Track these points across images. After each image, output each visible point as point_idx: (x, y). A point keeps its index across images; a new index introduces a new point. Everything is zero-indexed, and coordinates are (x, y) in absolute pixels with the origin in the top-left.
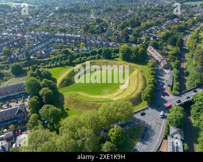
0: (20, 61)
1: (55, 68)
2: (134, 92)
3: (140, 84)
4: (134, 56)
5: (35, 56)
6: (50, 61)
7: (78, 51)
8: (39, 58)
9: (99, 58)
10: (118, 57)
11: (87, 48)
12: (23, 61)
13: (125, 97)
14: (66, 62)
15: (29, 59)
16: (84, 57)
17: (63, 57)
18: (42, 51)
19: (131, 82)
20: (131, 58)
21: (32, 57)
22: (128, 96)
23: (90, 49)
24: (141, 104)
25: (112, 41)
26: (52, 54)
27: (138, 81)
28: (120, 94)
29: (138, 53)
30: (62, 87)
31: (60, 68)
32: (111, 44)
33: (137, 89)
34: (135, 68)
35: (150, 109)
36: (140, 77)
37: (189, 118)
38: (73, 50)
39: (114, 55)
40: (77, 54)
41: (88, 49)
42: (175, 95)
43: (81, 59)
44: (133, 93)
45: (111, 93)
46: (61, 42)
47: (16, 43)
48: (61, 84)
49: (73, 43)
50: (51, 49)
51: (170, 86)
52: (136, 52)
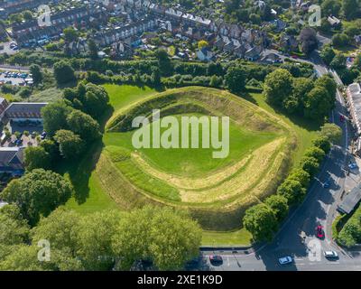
0: (81, 57)
1: (126, 86)
2: (238, 196)
3: (264, 181)
4: (293, 100)
5: (107, 52)
6: (127, 66)
7: (185, 58)
8: (112, 58)
9: (217, 85)
10: (260, 92)
11: (206, 54)
12: (85, 57)
13: (209, 201)
14: (149, 80)
15: (95, 56)
16: (186, 76)
17: (153, 64)
18: (121, 45)
19: (251, 165)
20: (285, 103)
21: (101, 53)
22: (216, 202)
23: (213, 58)
24: (237, 233)
25: (273, 48)
26: (138, 54)
27: (265, 171)
28: (207, 188)
29: (306, 99)
30: (113, 131)
31: (136, 87)
32: (266, 52)
33: (247, 191)
34: (282, 132)
35: (253, 254)
36: (277, 163)
38: (177, 53)
39: (256, 85)
40: (181, 63)
41: (208, 58)
43: (178, 79)
44: (231, 199)
45: (193, 177)
46: (166, 31)
47: (92, 19)
48: (112, 125)
49: (188, 36)
50: (141, 43)
51: (342, 214)
52: (303, 93)
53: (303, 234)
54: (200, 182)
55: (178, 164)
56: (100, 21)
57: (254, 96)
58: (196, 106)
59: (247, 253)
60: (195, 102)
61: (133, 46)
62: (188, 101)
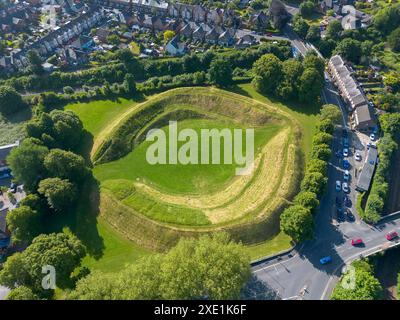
0: (22, 74)
1: (96, 102)
2: (265, 203)
3: (284, 179)
4: (286, 87)
5: (54, 62)
6: (87, 77)
7: (154, 55)
8: (63, 69)
9: (202, 83)
11: (177, 47)
12: (27, 74)
13: (240, 215)
14: (122, 90)
15: (40, 71)
16: (165, 78)
17: (118, 69)
18: (71, 52)
19: (265, 165)
20: (279, 91)
21: (47, 65)
22: (247, 214)
23: (187, 51)
24: (276, 239)
26: (95, 59)
27: (283, 168)
28: (231, 202)
29: (300, 83)
31: (109, 102)
32: (240, 34)
33: (273, 194)
34: (284, 122)
35: (296, 255)
36: (291, 157)
37: (390, 289)
38: (142, 50)
39: (241, 74)
40: (151, 62)
41: (181, 50)
42: (367, 222)
43: (156, 83)
44: (261, 207)
46: (118, 23)
47: (16, 21)
48: (99, 155)
49: (148, 27)
50: (94, 44)
51: (362, 192)
52: (295, 78)
53: (335, 223)
54: (221, 197)
55: (190, 181)
56: (27, 21)
57: (244, 87)
58: (187, 111)
59: (291, 256)
60: (184, 107)
61: (84, 50)
62: (177, 107)
